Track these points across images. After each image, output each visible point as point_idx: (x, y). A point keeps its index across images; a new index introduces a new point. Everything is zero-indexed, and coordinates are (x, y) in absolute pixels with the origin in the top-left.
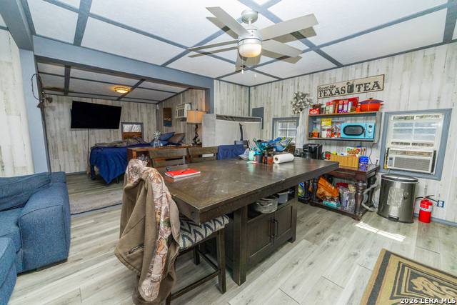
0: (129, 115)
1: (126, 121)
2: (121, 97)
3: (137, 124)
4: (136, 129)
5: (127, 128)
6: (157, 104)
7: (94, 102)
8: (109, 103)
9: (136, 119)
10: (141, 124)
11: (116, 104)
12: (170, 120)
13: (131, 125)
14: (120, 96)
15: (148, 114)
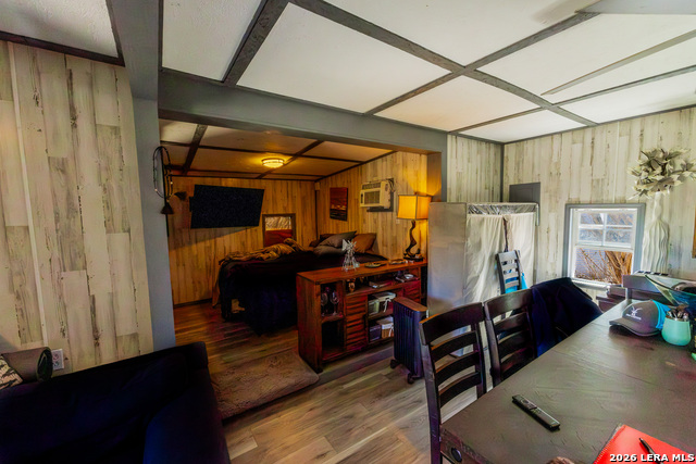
0: (275, 201)
1: (270, 212)
2: (264, 174)
3: (284, 215)
4: (284, 224)
5: (271, 224)
6: (316, 181)
7: (223, 185)
8: (246, 184)
9: (285, 209)
10: (293, 216)
11: (256, 185)
12: (343, 208)
13: (276, 218)
14: (263, 172)
15: (303, 199)
